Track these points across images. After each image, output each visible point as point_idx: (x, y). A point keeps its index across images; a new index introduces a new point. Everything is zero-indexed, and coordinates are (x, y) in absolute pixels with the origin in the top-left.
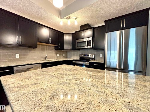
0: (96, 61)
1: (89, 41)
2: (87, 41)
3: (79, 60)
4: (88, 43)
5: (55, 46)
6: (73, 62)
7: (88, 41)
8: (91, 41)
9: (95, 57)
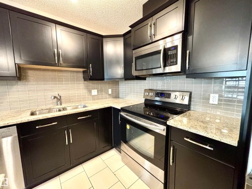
1: (169, 49)
4: (168, 56)
5: (84, 72)
6: (122, 114)
7: (166, 50)
9: (190, 100)
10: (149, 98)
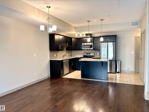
2: (90, 45)
9: (94, 55)
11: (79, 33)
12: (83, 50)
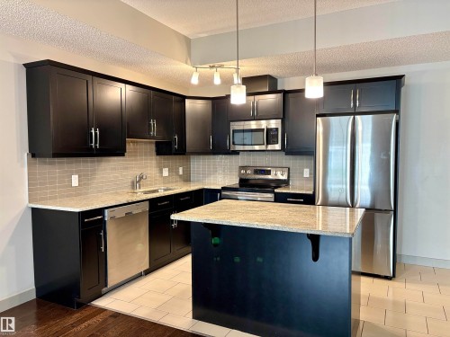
0: (293, 188)
1: (271, 129)
2: (267, 129)
3: (238, 186)
4: (270, 135)
8: (277, 129)
9: (289, 177)
10: (244, 177)
11: (205, 70)
12: (237, 153)
